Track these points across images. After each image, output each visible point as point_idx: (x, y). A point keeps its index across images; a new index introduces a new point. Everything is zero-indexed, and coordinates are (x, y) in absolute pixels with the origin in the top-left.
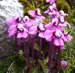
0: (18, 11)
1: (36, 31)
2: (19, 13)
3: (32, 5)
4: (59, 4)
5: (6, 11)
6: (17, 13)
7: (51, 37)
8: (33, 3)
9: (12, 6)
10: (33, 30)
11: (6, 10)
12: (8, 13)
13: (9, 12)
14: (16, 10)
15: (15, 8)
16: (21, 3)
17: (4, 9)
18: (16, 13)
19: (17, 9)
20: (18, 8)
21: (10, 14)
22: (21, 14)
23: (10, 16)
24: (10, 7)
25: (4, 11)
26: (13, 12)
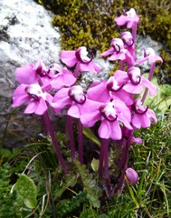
0: (47, 48)
1: (65, 102)
2: (50, 53)
3: (85, 31)
4: (162, 23)
5: (21, 50)
6: (45, 54)
7: (95, 118)
8: (88, 26)
9: (35, 37)
10: (61, 98)
11: (20, 46)
12: (25, 54)
13: (27, 51)
14: (43, 47)
15: (40, 41)
16: (57, 28)
17: (17, 45)
18: (42, 53)
19: (47, 43)
20: (48, 41)
21: (30, 56)
22: (54, 56)
23: (28, 59)
24: (30, 39)
25: (16, 49)
26: (36, 51)
